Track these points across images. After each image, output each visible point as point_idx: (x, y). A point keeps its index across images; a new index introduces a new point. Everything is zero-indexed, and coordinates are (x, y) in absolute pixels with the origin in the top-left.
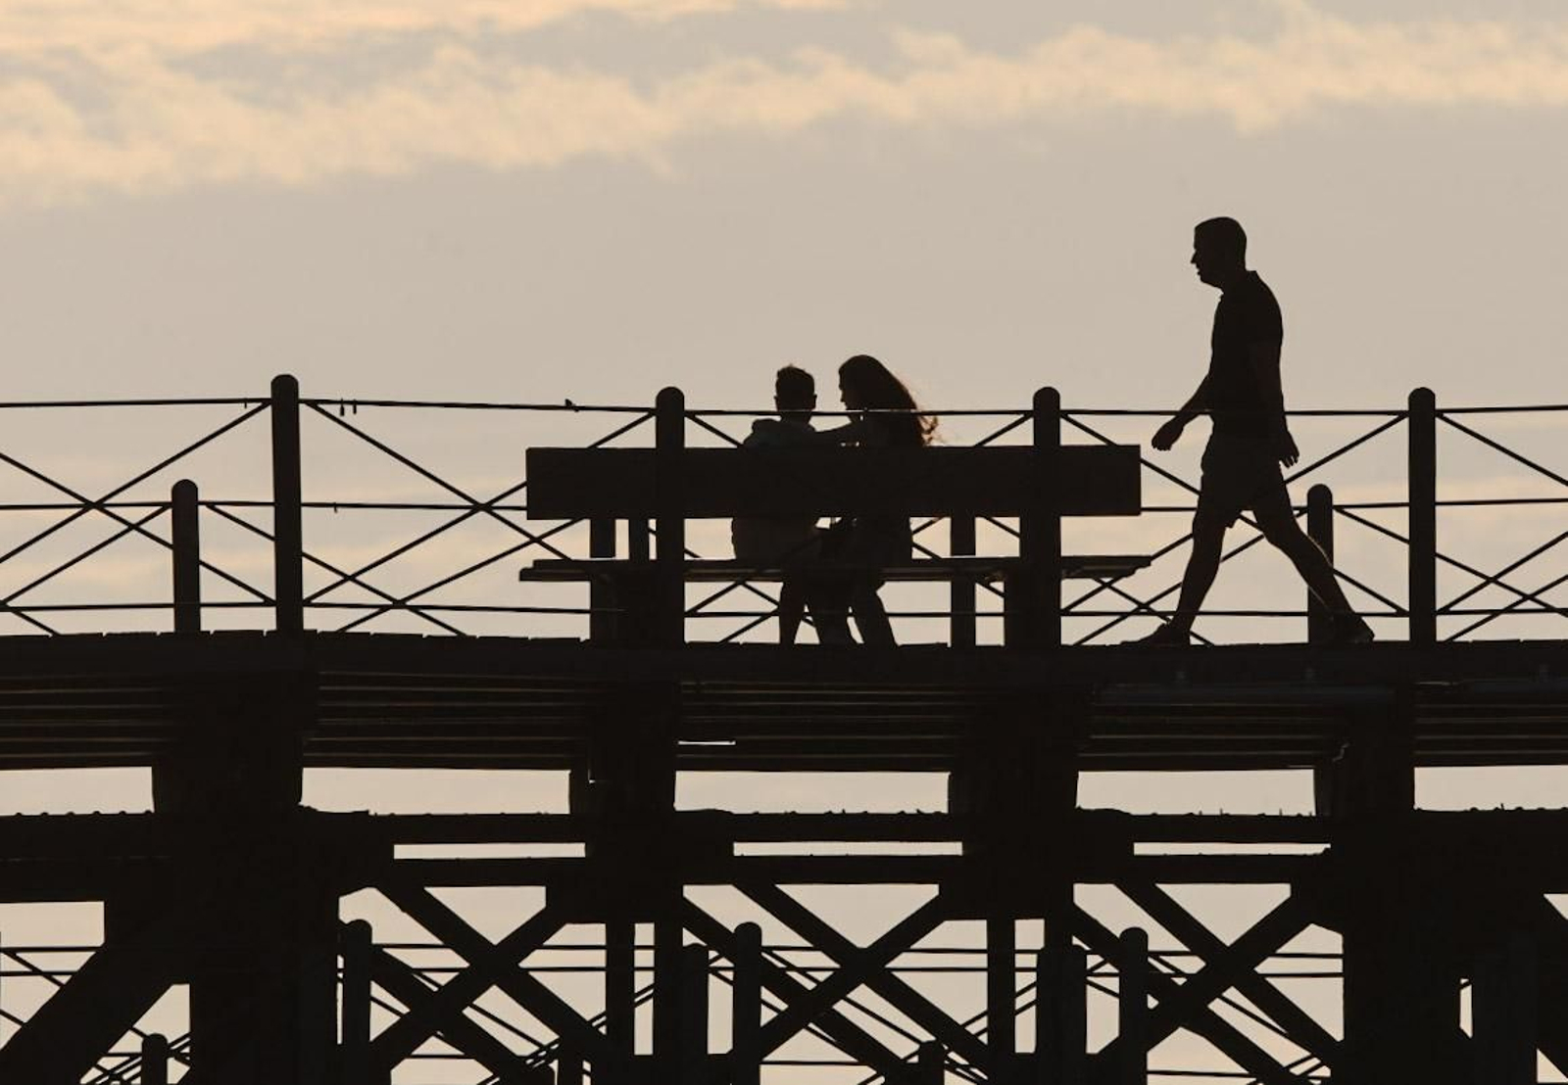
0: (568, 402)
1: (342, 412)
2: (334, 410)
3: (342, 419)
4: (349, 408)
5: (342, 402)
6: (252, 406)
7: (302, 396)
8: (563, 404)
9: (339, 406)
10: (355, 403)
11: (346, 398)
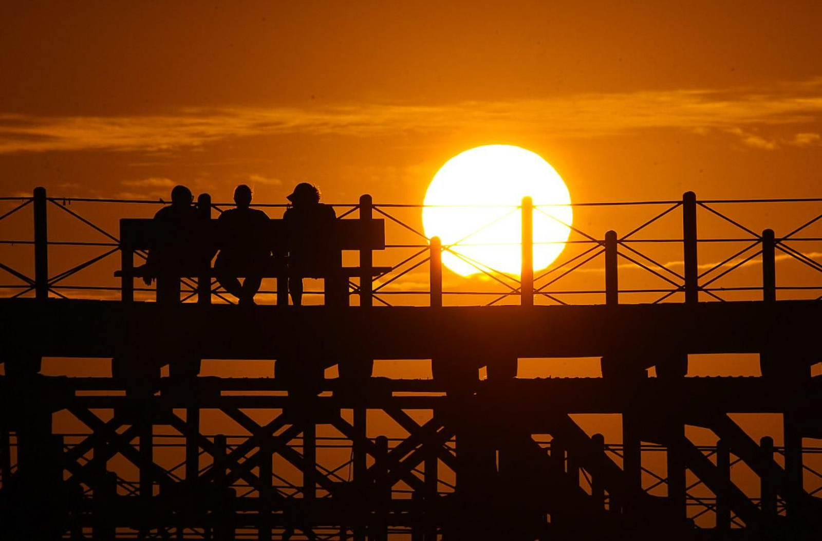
0: (161, 199)
1: (64, 204)
2: (61, 202)
3: (64, 206)
4: (67, 202)
5: (64, 199)
6: (26, 201)
7: (47, 197)
8: (159, 200)
9: (62, 201)
10: (70, 200)
11: (66, 198)
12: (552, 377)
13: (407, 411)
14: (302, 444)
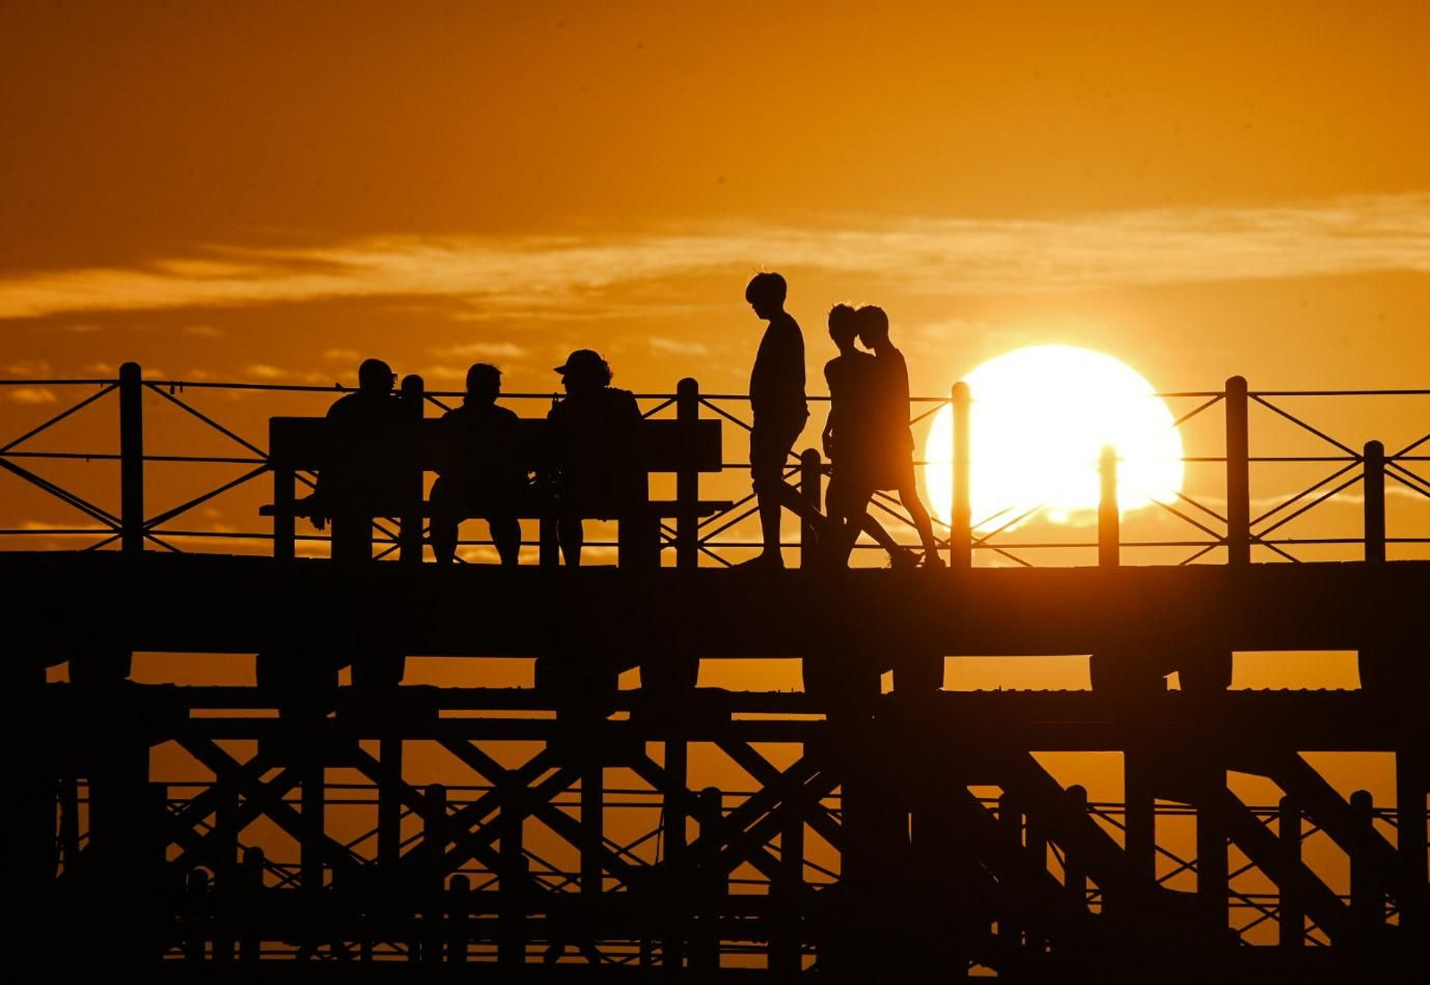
0: (337, 385)
1: (173, 391)
2: (167, 389)
3: (172, 395)
4: (177, 388)
5: (173, 383)
6: (106, 386)
7: (143, 379)
8: (334, 386)
9: (170, 386)
10: (182, 384)
11: (175, 381)
12: (1003, 690)
13: (757, 746)
14: (579, 801)
